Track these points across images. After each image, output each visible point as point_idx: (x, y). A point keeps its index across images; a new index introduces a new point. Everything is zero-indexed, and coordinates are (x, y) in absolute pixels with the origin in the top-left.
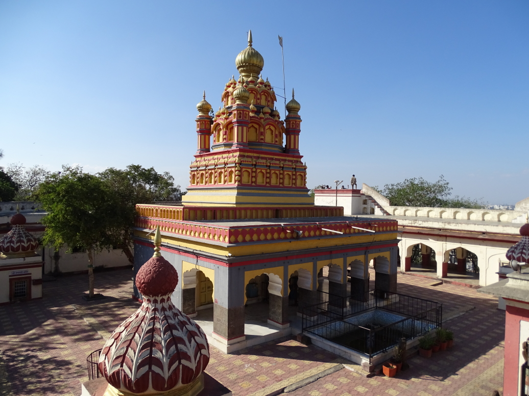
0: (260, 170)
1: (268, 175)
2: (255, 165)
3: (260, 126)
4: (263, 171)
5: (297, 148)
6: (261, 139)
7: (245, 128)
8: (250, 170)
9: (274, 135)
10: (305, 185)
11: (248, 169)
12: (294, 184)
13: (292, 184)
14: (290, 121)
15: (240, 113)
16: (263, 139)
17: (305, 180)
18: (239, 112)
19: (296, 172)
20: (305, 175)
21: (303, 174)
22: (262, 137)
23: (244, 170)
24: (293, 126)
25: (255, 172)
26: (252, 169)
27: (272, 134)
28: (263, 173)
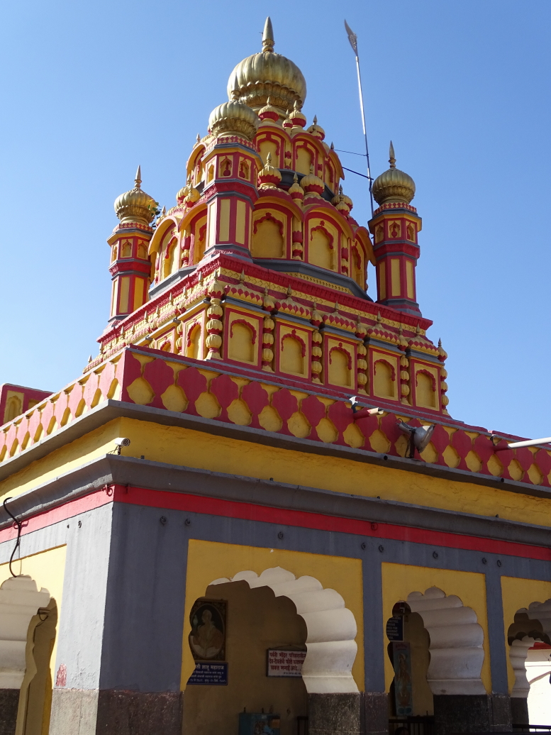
0: (289, 331)
1: (318, 352)
2: (274, 312)
3: (290, 216)
4: (299, 334)
5: (410, 295)
6: (295, 253)
7: (241, 205)
8: (254, 323)
9: (335, 249)
10: (443, 407)
11: (248, 320)
12: (408, 397)
13: (401, 396)
14: (385, 221)
15: (228, 163)
16: (300, 253)
17: (443, 392)
18: (222, 159)
19: (412, 362)
20: (442, 378)
21: (433, 372)
22: (298, 247)
23: (233, 317)
24: (394, 234)
25: (274, 332)
26: (262, 320)
27: (331, 247)
28: (299, 340)
